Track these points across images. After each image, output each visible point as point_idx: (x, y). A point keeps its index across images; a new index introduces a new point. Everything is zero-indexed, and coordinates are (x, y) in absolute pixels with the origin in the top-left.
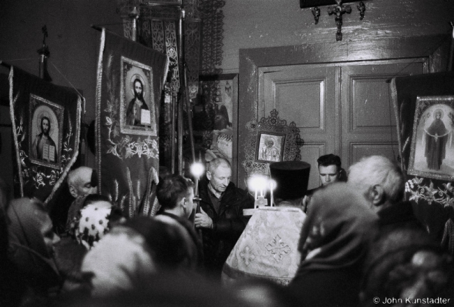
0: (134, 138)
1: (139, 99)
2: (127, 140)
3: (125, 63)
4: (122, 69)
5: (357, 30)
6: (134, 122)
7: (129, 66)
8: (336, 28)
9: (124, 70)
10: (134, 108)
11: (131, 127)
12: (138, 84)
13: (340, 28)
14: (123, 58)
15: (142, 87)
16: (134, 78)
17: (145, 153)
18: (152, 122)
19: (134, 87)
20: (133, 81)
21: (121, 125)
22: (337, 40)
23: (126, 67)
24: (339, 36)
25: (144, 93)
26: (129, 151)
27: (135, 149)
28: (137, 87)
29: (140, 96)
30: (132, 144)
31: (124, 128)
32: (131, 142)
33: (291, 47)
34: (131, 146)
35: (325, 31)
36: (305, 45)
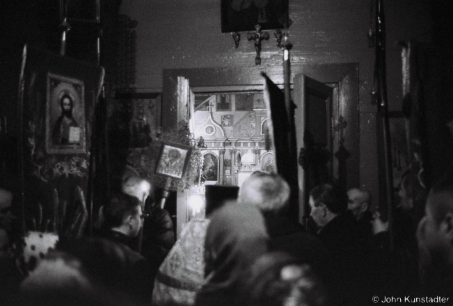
0: (61, 158)
1: (67, 117)
2: (53, 160)
3: (52, 80)
4: (49, 86)
5: (274, 55)
6: (60, 140)
7: (57, 83)
8: (255, 53)
9: (51, 86)
10: (62, 126)
11: (58, 147)
12: (66, 101)
13: (259, 53)
14: (49, 74)
15: (71, 104)
16: (62, 94)
17: (72, 172)
18: (81, 139)
19: (62, 104)
20: (61, 96)
21: (47, 144)
22: (257, 64)
23: (53, 84)
24: (258, 60)
25: (74, 110)
26: (56, 171)
27: (62, 169)
28: (66, 104)
29: (68, 113)
30: (59, 164)
31: (51, 147)
32: (57, 162)
33: (213, 69)
34: (58, 166)
35: (245, 55)
36: (226, 68)
